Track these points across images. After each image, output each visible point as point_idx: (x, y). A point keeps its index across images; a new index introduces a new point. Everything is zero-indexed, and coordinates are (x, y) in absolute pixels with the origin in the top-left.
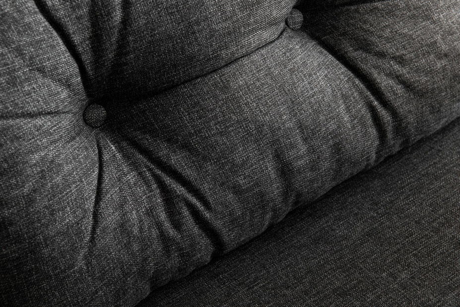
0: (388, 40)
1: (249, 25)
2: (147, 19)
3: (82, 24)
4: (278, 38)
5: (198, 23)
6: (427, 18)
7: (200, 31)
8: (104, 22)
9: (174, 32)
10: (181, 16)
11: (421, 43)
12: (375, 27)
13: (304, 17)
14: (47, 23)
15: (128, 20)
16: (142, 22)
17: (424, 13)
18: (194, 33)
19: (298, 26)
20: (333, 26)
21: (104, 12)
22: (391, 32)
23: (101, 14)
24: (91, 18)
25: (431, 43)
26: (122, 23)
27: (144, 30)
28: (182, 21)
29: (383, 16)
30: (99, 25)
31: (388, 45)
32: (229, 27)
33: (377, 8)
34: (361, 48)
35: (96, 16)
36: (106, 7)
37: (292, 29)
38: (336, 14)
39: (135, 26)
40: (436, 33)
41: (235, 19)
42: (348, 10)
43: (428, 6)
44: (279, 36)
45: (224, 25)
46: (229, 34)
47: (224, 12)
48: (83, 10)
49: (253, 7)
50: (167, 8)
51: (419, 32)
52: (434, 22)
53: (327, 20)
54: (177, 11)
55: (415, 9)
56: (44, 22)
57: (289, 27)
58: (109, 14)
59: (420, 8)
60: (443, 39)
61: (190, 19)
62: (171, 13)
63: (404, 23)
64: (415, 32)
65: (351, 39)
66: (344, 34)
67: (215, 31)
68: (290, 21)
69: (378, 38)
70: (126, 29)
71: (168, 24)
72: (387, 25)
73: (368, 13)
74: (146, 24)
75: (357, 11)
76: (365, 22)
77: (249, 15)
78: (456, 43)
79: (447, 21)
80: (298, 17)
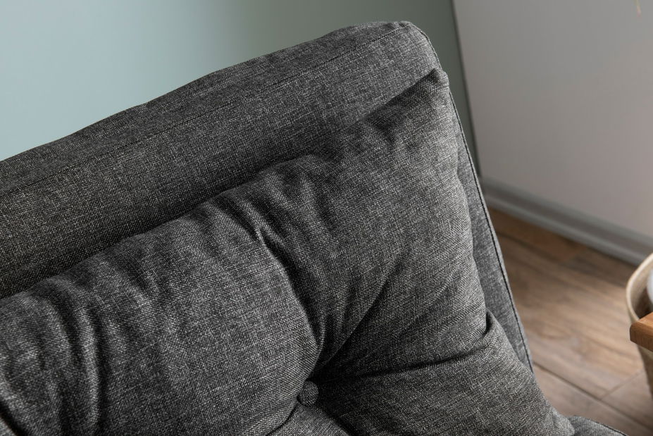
0: (417, 417)
1: (249, 415)
2: (128, 418)
3: (50, 428)
4: (286, 422)
5: (188, 419)
6: (464, 388)
7: (192, 428)
8: (77, 424)
9: (160, 431)
10: (169, 413)
11: (457, 419)
12: (402, 402)
13: (319, 390)
14: (8, 431)
15: (105, 421)
16: (122, 422)
17: (459, 383)
18: (183, 430)
19: (312, 402)
20: (353, 402)
21: (77, 413)
22: (421, 408)
23: (74, 417)
24: (62, 421)
25: (469, 418)
26: (98, 424)
27: (124, 431)
28: (170, 418)
29: (411, 389)
30: (70, 428)
31: (418, 424)
32: (225, 420)
33: (404, 380)
34: (386, 428)
35: (68, 418)
36: (80, 407)
37: (306, 405)
38: (356, 387)
39: (113, 427)
40: (474, 406)
41: (232, 410)
42: (370, 382)
43: (464, 374)
44: (288, 419)
45: (220, 418)
46: (226, 427)
47: (219, 404)
48: (52, 412)
49: (254, 394)
50: (151, 404)
51: (454, 406)
52: (472, 393)
53: (346, 394)
54: (164, 407)
55: (448, 379)
56: (5, 430)
57: (301, 403)
58: (83, 415)
59: (455, 377)
60: (483, 413)
61: (179, 415)
62: (157, 410)
63: (436, 396)
64: (449, 406)
65: (374, 417)
66: (366, 411)
67: (209, 426)
68: (302, 397)
69: (406, 415)
70: (103, 431)
71: (153, 422)
72: (416, 400)
73: (393, 386)
74: (127, 424)
75: (380, 384)
76: (390, 397)
77: (250, 404)
78: (498, 416)
79: (487, 390)
80: (313, 390)
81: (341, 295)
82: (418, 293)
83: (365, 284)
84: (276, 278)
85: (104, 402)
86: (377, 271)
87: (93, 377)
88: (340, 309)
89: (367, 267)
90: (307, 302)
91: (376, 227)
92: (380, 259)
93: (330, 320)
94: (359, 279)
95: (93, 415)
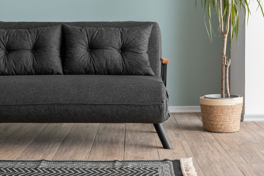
0: (129, 56)
3: (90, 37)
5: (103, 42)
9: (100, 42)
11: (133, 58)
16: (97, 39)
25: (135, 59)
35: (92, 36)
52: (137, 57)
54: (101, 40)
60: (137, 59)
65: (125, 55)
70: (95, 39)
71: (99, 40)
76: (127, 54)
78: (139, 61)
81: (125, 39)
82: (135, 43)
83: (129, 39)
84: (119, 34)
85: (96, 36)
86: (131, 38)
87: (96, 34)
88: (125, 41)
89: (130, 37)
90: (121, 38)
91: (132, 34)
92: (132, 37)
93: (123, 42)
94: (128, 38)
95: (94, 37)
